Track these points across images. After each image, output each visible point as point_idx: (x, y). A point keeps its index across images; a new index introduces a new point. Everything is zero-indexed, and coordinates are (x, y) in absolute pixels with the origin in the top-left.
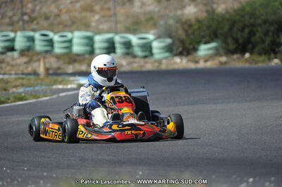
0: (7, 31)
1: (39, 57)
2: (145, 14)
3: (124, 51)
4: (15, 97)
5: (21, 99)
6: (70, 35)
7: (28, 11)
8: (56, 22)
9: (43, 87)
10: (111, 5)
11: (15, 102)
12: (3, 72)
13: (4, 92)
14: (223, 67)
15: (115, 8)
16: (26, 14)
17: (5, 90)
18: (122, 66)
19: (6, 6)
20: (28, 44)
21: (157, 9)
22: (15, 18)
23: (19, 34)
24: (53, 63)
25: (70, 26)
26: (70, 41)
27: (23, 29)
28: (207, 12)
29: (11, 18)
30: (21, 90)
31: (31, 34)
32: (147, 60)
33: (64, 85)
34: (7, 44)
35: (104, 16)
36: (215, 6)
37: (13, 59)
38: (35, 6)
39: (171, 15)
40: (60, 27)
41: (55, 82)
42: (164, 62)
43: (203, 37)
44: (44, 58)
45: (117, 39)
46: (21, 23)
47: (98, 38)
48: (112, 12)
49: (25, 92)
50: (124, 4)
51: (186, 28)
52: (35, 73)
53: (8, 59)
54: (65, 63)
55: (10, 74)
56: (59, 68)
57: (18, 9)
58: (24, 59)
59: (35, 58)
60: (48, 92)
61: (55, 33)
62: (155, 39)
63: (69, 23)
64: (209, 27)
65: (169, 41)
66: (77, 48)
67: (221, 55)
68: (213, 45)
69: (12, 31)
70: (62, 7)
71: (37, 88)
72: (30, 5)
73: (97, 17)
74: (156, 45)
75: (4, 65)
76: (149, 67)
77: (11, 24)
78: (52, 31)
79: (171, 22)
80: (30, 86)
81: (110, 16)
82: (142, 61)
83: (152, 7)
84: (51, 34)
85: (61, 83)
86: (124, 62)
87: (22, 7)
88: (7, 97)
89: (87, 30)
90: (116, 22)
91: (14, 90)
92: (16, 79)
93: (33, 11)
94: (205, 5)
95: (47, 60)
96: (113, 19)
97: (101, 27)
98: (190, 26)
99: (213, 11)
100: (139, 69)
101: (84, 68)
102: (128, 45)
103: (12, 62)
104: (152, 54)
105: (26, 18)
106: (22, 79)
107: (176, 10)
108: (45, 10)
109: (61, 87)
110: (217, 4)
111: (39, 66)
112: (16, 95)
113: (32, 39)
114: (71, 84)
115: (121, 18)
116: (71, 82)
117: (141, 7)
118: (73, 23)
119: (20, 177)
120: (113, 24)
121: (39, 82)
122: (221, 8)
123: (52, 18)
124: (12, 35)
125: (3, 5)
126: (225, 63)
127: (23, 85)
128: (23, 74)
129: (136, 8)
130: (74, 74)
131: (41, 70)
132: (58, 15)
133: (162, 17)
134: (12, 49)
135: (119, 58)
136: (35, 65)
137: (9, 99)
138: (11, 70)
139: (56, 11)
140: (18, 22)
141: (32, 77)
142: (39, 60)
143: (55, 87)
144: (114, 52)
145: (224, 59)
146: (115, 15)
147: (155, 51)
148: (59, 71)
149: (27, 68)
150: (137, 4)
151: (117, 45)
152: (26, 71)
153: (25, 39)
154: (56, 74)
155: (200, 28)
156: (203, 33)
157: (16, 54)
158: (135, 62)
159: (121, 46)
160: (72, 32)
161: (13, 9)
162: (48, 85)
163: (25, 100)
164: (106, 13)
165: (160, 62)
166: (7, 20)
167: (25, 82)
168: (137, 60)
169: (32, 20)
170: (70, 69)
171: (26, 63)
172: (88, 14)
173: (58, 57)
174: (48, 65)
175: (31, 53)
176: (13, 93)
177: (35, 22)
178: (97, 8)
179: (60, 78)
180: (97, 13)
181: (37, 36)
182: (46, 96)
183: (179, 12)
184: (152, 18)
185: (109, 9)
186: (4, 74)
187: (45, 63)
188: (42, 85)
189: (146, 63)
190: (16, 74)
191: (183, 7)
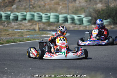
0: (23, 12)
1: (36, 23)
2: (80, 6)
3: (71, 21)
4: (26, 39)
5: (28, 40)
6: (49, 14)
7: (32, 4)
8: (43, 9)
9: (38, 36)
10: (66, 2)
11: (26, 41)
12: (21, 29)
13: (21, 37)
14: (112, 30)
15: (68, 4)
16: (31, 5)
17: (22, 36)
18: (70, 28)
19: (23, 1)
20: (32, 17)
21: (85, 5)
22: (27, 7)
23: (28, 13)
24: (42, 26)
25: (49, 11)
26: (49, 17)
27: (30, 11)
28: (106, 6)
29: (25, 6)
30: (28, 36)
31: (33, 13)
32: (81, 26)
33: (46, 35)
34: (23, 17)
35: (64, 7)
36: (109, 4)
37: (25, 23)
38: (35, 1)
39: (91, 7)
40: (45, 11)
41: (43, 34)
42: (88, 26)
43: (104, 17)
44: (38, 23)
45: (69, 16)
46: (29, 9)
47: (61, 16)
48: (67, 5)
49: (30, 37)
50: (72, 2)
51: (97, 13)
52: (34, 30)
53: (23, 24)
54: (47, 26)
55: (24, 30)
56: (44, 28)
57: (28, 3)
58: (30, 24)
59: (34, 23)
60: (40, 37)
61: (43, 13)
62: (84, 17)
63: (49, 9)
64: (107, 13)
65: (90, 18)
66: (52, 20)
67: (111, 25)
68: (108, 20)
69: (25, 12)
70: (46, 2)
71: (35, 36)
72: (33, 1)
73: (61, 7)
74: (84, 19)
75: (21, 26)
76: (81, 28)
77: (25, 9)
78: (42, 12)
79: (91, 10)
80: (32, 35)
81: (66, 7)
82: (79, 26)
83: (84, 4)
84: (41, 14)
85: (45, 34)
86: (71, 26)
87: (30, 2)
88: (23, 39)
89: (56, 13)
90: (68, 10)
91: (26, 36)
92: (26, 32)
93: (34, 4)
94: (106, 3)
95: (39, 25)
96: (67, 8)
97: (62, 11)
98: (99, 12)
99: (109, 6)
100: (77, 29)
101: (54, 28)
102: (73, 19)
103: (25, 25)
104: (83, 23)
105: (31, 6)
106: (29, 32)
107: (93, 5)
108: (39, 3)
109: (45, 36)
110: (111, 3)
111: (36, 27)
112: (26, 38)
113: (33, 16)
114: (49, 35)
115: (70, 8)
116: (49, 34)
117: (79, 4)
118: (51, 9)
119: (28, 72)
120: (67, 10)
121: (36, 33)
122: (112, 5)
123: (42, 7)
124: (25, 13)
125: (22, 1)
126: (113, 28)
127: (29, 34)
128: (29, 30)
129: (77, 4)
130: (50, 31)
131: (37, 28)
132: (44, 6)
133: (87, 8)
134: (25, 19)
135: (69, 24)
136: (34, 26)
137: (23, 40)
138: (24, 28)
139: (44, 4)
140: (28, 8)
141: (33, 31)
142: (36, 24)
143: (42, 36)
144: (67, 22)
145: (112, 26)
146: (68, 6)
147: (84, 22)
148: (44, 29)
149: (31, 27)
150: (77, 2)
151: (69, 19)
152: (30, 29)
153: (31, 16)
154: (43, 30)
155: (103, 13)
156: (104, 15)
157: (26, 22)
158: (75, 26)
159: (70, 20)
160: (50, 13)
161: (26, 3)
162: (40, 35)
163: (30, 41)
164: (64, 6)
165: (86, 26)
166: (23, 7)
167: (30, 33)
168: (77, 25)
169: (34, 7)
170: (49, 28)
171: (30, 25)
172: (57, 6)
173: (44, 23)
174: (40, 27)
175: (33, 21)
176: (25, 37)
177: (35, 9)
178: (61, 3)
179: (45, 32)
180: (61, 6)
181: (36, 14)
182: (39, 39)
183: (95, 6)
184: (83, 8)
185: (66, 4)
186: (22, 29)
187: (38, 26)
188: (37, 34)
189: (80, 27)
190: (26, 30)
191: (96, 4)
